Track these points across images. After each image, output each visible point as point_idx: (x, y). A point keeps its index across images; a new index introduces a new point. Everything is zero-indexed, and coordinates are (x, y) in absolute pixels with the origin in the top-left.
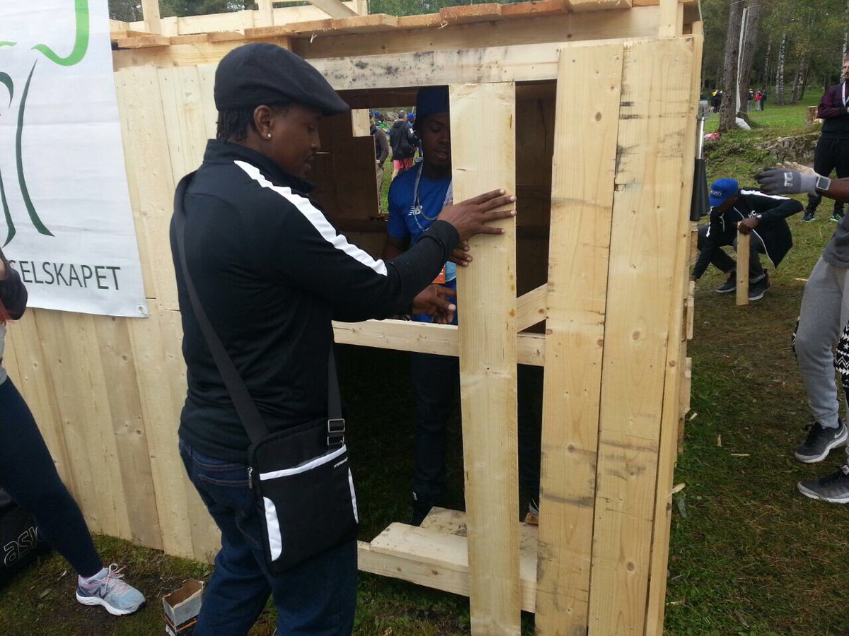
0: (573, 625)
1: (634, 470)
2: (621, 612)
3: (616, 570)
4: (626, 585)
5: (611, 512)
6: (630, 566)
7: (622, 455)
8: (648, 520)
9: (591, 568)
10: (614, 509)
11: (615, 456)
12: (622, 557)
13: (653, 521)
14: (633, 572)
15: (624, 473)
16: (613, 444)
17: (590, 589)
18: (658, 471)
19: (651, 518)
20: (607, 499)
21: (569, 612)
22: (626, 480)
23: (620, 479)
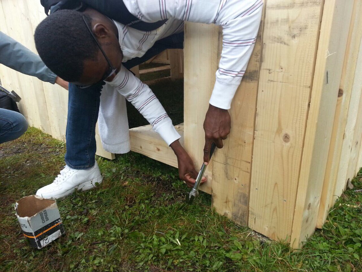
0: (238, 192)
1: (296, 32)
2: (276, 184)
3: (274, 142)
4: (282, 157)
5: (272, 83)
6: (286, 138)
7: (285, 17)
8: (306, 87)
9: (253, 141)
10: (275, 80)
11: (280, 20)
12: (279, 130)
13: (311, 87)
14: (288, 144)
15: (286, 38)
16: (278, 7)
17: (252, 161)
18: (320, 28)
19: (309, 84)
20: (269, 70)
21: (235, 181)
22: (287, 45)
23: (282, 45)
